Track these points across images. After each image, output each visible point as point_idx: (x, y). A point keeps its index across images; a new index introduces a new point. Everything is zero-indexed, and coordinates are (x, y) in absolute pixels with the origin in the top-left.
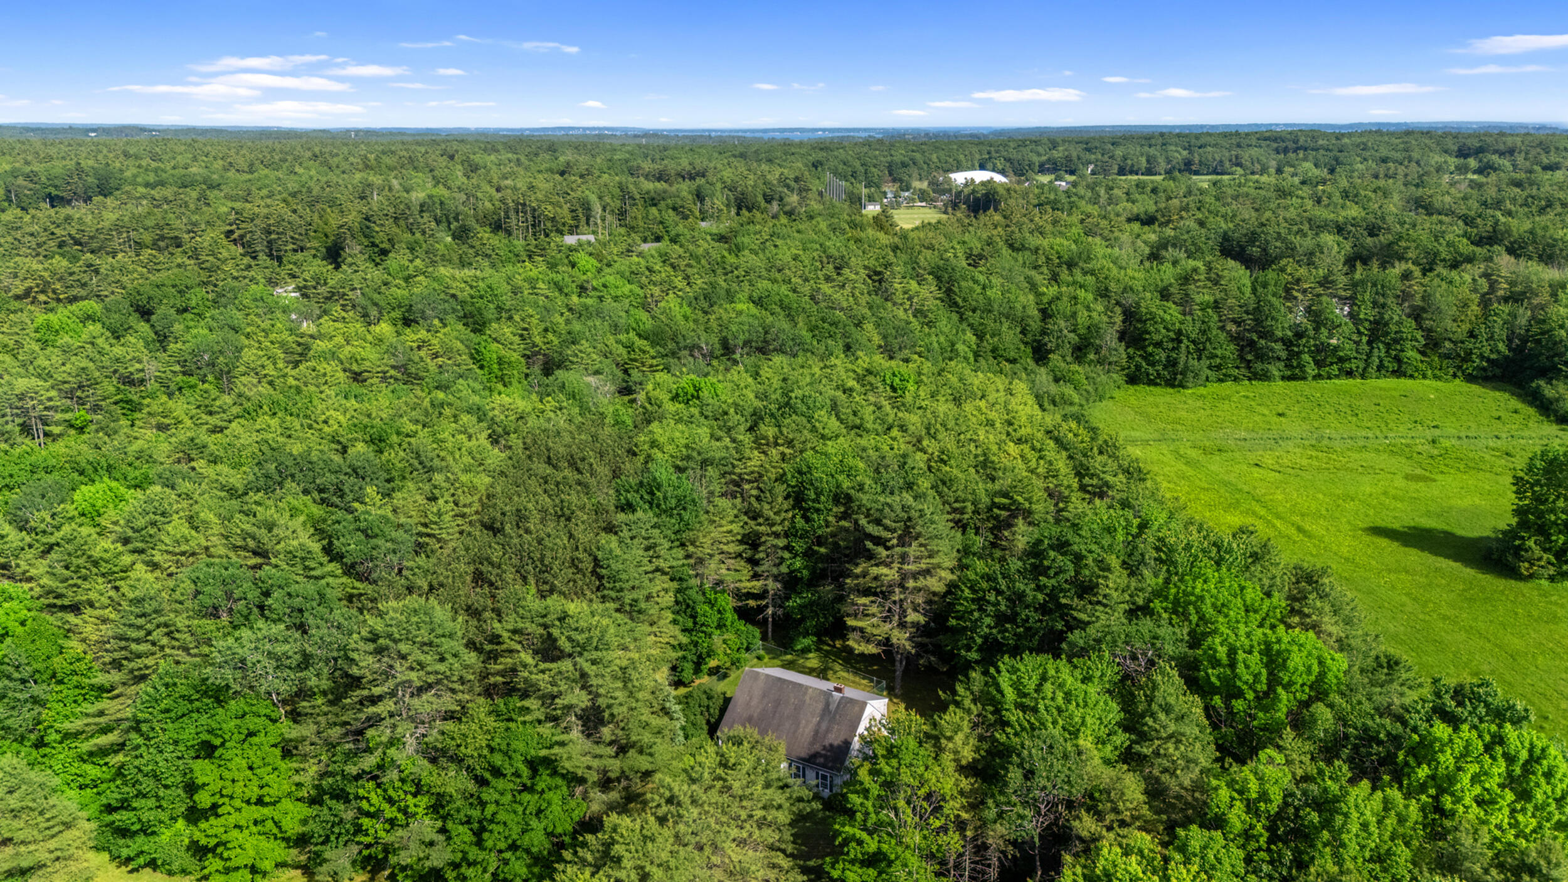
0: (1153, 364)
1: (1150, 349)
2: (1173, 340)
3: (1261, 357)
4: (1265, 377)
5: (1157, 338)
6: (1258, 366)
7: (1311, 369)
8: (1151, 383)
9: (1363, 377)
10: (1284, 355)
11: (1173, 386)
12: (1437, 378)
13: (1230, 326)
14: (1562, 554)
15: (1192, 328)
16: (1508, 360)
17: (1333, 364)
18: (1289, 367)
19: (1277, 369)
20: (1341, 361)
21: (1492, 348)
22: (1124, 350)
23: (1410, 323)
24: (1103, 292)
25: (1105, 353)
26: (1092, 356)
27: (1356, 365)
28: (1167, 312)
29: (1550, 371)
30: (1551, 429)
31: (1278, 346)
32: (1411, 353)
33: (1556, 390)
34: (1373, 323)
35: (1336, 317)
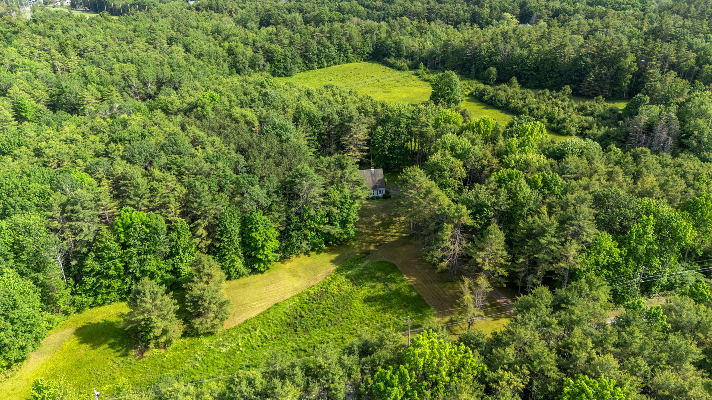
0: (278, 68)
1: (277, 63)
2: (284, 59)
3: (310, 61)
4: (312, 68)
5: (278, 59)
6: (310, 65)
7: (325, 64)
8: (279, 76)
9: (339, 64)
10: (317, 60)
11: (287, 76)
12: (357, 61)
13: (299, 51)
14: (448, 102)
15: (289, 54)
16: (373, 53)
17: (331, 61)
18: (319, 64)
19: (315, 65)
20: (333, 60)
21: (369, 49)
22: (268, 65)
23: (348, 44)
24: (246, 44)
25: (262, 67)
26: (257, 69)
27: (337, 60)
28: (278, 48)
29: (387, 55)
30: (398, 72)
31: (315, 57)
32: (350, 54)
33: (392, 60)
34: (338, 45)
35: (329, 44)
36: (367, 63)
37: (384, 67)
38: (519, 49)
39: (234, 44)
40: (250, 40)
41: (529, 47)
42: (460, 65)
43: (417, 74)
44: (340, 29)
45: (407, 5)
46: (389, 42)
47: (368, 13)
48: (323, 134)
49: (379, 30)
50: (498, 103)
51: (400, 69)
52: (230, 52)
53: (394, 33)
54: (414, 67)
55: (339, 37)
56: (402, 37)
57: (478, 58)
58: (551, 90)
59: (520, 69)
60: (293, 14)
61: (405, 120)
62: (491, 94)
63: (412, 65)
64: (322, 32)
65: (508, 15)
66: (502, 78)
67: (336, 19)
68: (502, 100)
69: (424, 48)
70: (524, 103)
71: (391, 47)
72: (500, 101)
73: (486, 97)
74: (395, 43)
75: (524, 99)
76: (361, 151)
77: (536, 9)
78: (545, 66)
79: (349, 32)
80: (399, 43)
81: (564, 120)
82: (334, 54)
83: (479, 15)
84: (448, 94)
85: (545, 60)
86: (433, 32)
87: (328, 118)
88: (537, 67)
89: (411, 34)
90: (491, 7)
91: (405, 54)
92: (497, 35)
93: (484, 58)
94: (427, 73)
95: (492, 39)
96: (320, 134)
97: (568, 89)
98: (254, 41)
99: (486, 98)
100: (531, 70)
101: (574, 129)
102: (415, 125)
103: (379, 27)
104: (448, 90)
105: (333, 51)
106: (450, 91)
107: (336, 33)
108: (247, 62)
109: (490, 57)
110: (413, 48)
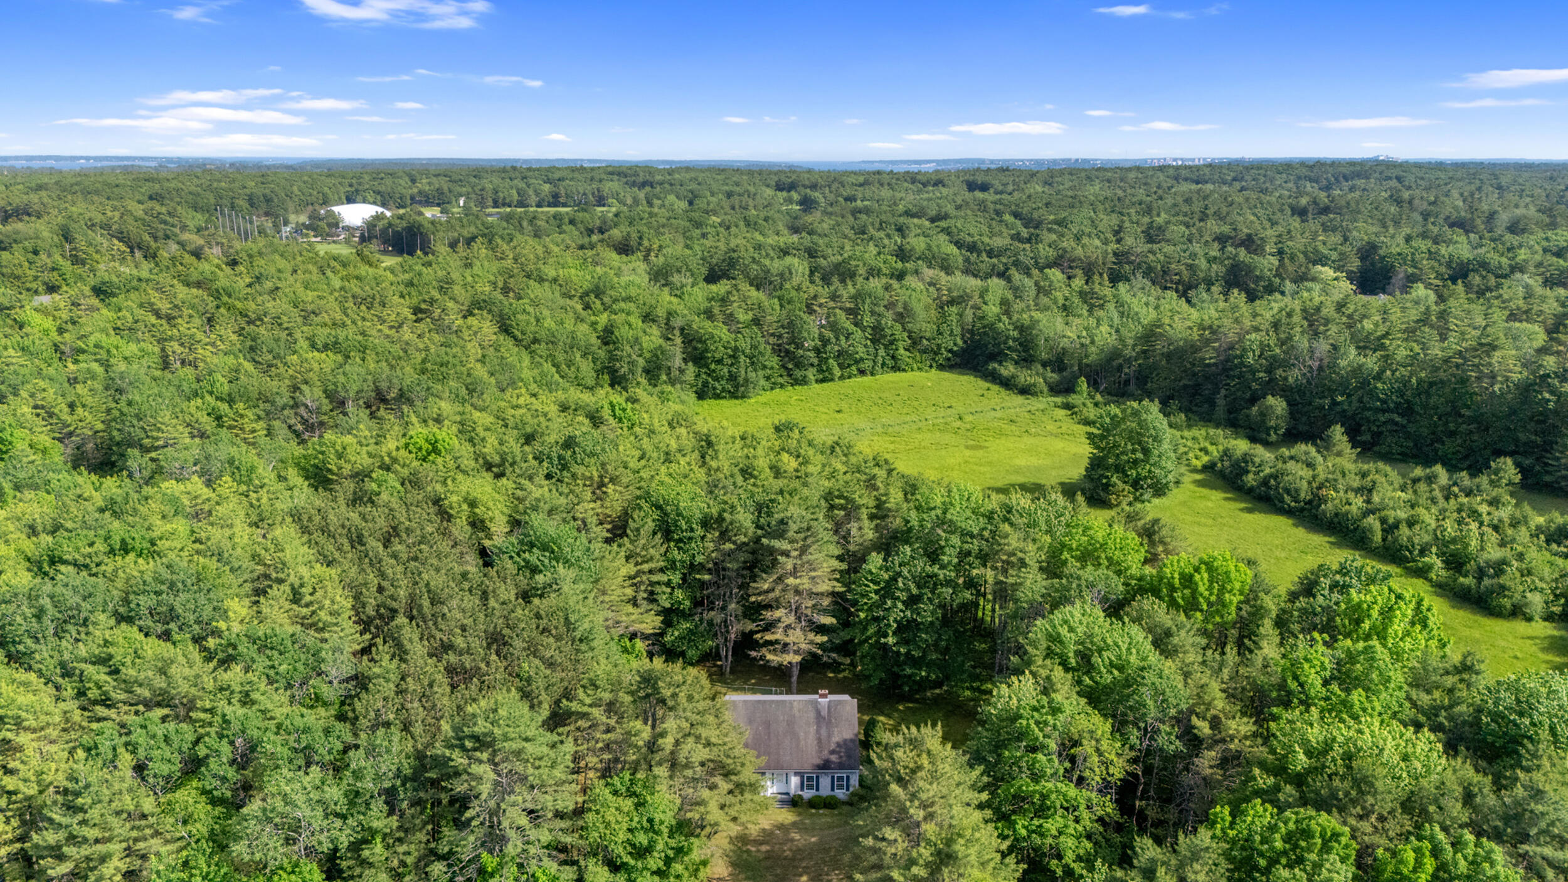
0: (717, 379)
1: (713, 366)
2: (731, 356)
3: (799, 365)
4: (803, 381)
5: (718, 356)
6: (798, 373)
7: (837, 372)
8: (717, 397)
9: (872, 374)
10: (816, 361)
11: (737, 398)
12: (920, 369)
13: (772, 340)
14: (1136, 484)
15: (744, 344)
16: (963, 350)
17: (850, 364)
18: (821, 371)
19: (811, 374)
20: (857, 362)
21: (953, 341)
22: (691, 369)
23: (898, 327)
24: (648, 318)
25: (675, 373)
26: (664, 377)
27: (867, 365)
28: (722, 332)
29: (998, 356)
30: (1020, 400)
31: (812, 354)
32: (902, 351)
33: (1007, 369)
34: (873, 329)
35: (849, 325)
36: (946, 375)
37: (987, 385)
38: (1353, 351)
39: (620, 318)
40: (661, 312)
41: (1383, 347)
42: (1185, 387)
43: (1067, 406)
44: (880, 292)
45: (1064, 245)
46: (1005, 325)
47: (967, 260)
48: (701, 569)
50: (1287, 498)
51: (1025, 391)
52: (607, 337)
53: (1018, 306)
54: (1062, 388)
55: (877, 309)
56: (1037, 315)
57: (1237, 372)
58: (1452, 468)
59: (1355, 405)
60: (788, 260)
61: (955, 540)
62: (1268, 471)
63: (1058, 383)
64: (834, 297)
65: (1327, 272)
66: (1302, 428)
67: (884, 270)
68: (1297, 491)
69: (1093, 342)
70: (1368, 502)
71: (1008, 337)
72: (1295, 494)
73: (1251, 476)
74: (1021, 328)
75: (1367, 491)
76: (810, 628)
77: (1404, 259)
78: (1433, 401)
79: (902, 299)
80: (1030, 328)
81: (1500, 567)
82: (861, 350)
83: (1250, 269)
84: (1136, 462)
85: (1431, 384)
86: (1120, 304)
87: (720, 519)
88: (1408, 402)
89: (1065, 308)
90: (1280, 252)
91: (1043, 355)
92: (1289, 315)
93: (1253, 372)
94: (1096, 405)
95: (1276, 325)
96: (693, 567)
97: (1508, 469)
98: (670, 314)
99: (1250, 479)
100: (1388, 410)
101: (1536, 601)
102: (984, 558)
103: (985, 292)
104: (1134, 451)
105: (859, 343)
106: (1140, 455)
107: (868, 301)
108: (641, 362)
109: (1269, 371)
110: (1065, 343)
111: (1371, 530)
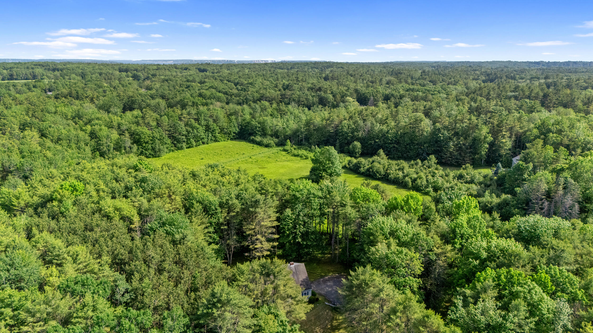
0: (146, 150)
1: (144, 145)
2: (151, 140)
3: (179, 142)
4: (181, 148)
5: (146, 140)
6: (179, 145)
7: (194, 144)
9: (207, 144)
10: (186, 140)
11: (156, 157)
12: (224, 141)
13: (167, 132)
14: (331, 175)
15: (157, 135)
16: (239, 132)
17: (199, 141)
18: (188, 144)
19: (184, 145)
20: (201, 140)
21: (235, 129)
22: (135, 147)
23: (215, 125)
24: (110, 127)
25: (128, 149)
26: (123, 151)
27: (205, 140)
28: (145, 130)
29: (253, 133)
30: (266, 149)
31: (184, 137)
32: (217, 134)
33: (258, 139)
34: (206, 125)
35: (196, 125)
36: (234, 142)
37: (252, 145)
38: (378, 125)
39: (97, 128)
40: (115, 124)
41: (386, 123)
42: (324, 140)
43: (285, 150)
44: (206, 112)
45: (261, 92)
46: (254, 123)
47: (227, 99)
48: (222, 224)
49: (242, 112)
50: (378, 175)
51: (267, 146)
52: (93, 135)
53: (258, 115)
54: (281, 144)
55: (206, 118)
56: (265, 118)
57: (341, 134)
59: (382, 142)
60: (157, 100)
61: (316, 200)
62: (368, 166)
63: (279, 142)
65: (350, 99)
66: (365, 151)
67: (199, 103)
68: (380, 172)
69: (288, 127)
70: (403, 173)
71: (256, 127)
73: (362, 169)
74: (260, 123)
75: (402, 169)
76: (269, 240)
78: (406, 139)
79: (215, 114)
80: (263, 123)
82: (203, 134)
83: (326, 99)
84: (329, 168)
85: (404, 134)
86: (292, 113)
87: (227, 203)
88: (398, 140)
89: (271, 115)
90: (332, 93)
91: (270, 133)
92: (355, 114)
93: (346, 133)
94: (295, 149)
95: (351, 118)
96: (219, 224)
97: (433, 158)
98: (119, 125)
99: (362, 170)
100: (393, 143)
102: (328, 205)
103: (243, 110)
104: (329, 164)
105: (201, 132)
106: (331, 165)
107: (203, 115)
108: (112, 145)
109: (352, 133)
110: (277, 128)
111: (408, 182)
